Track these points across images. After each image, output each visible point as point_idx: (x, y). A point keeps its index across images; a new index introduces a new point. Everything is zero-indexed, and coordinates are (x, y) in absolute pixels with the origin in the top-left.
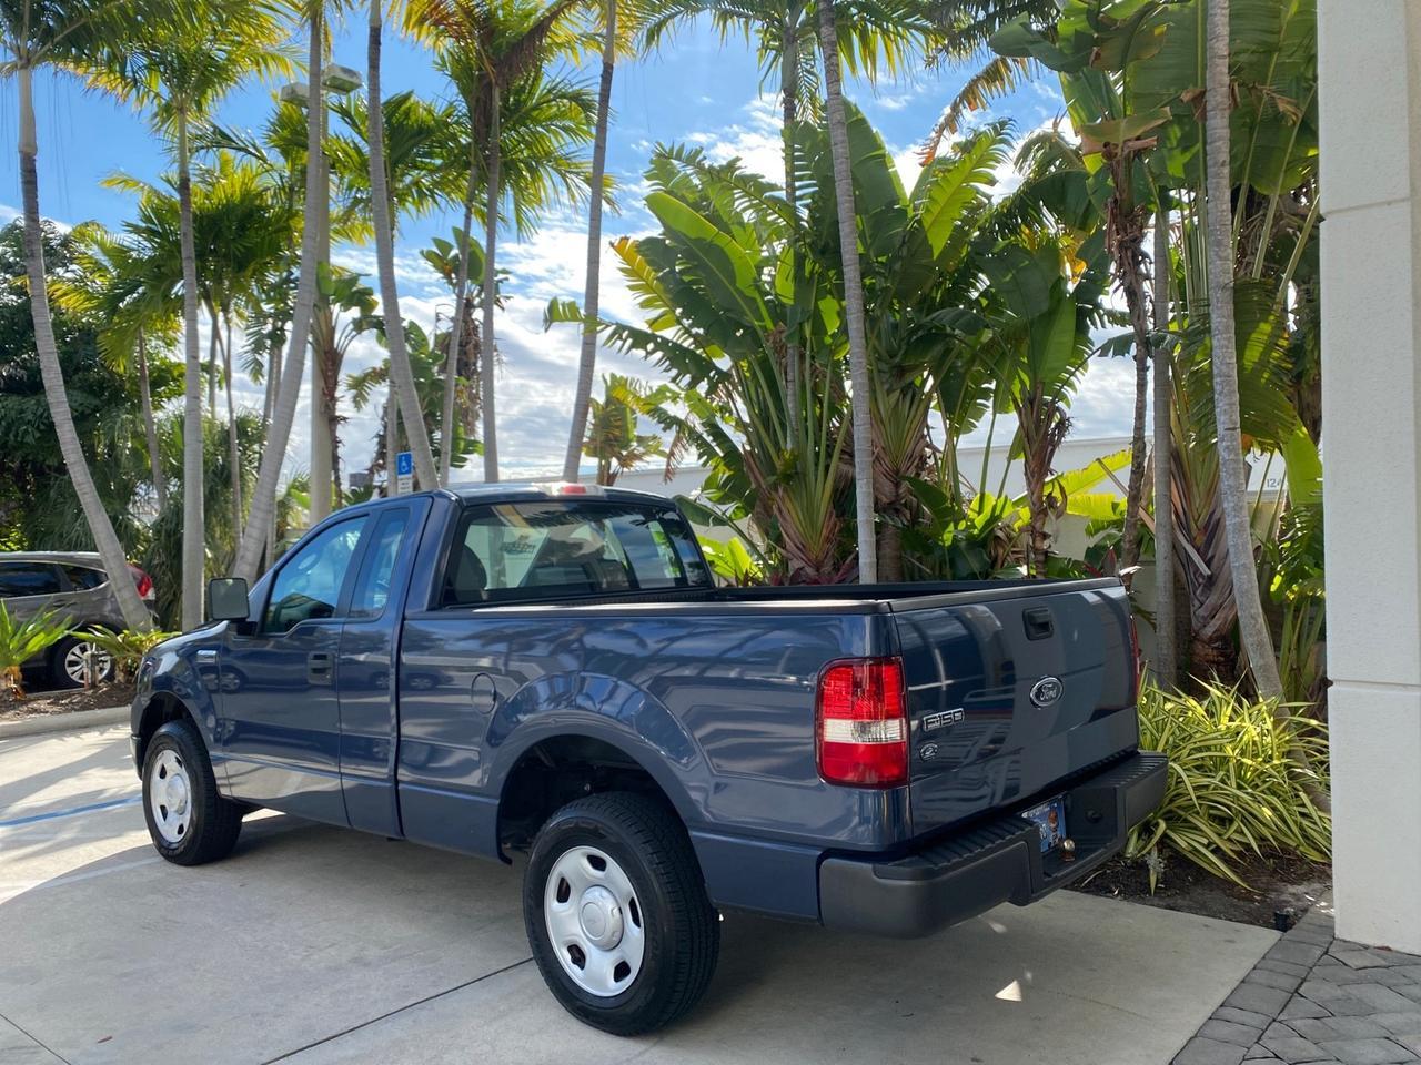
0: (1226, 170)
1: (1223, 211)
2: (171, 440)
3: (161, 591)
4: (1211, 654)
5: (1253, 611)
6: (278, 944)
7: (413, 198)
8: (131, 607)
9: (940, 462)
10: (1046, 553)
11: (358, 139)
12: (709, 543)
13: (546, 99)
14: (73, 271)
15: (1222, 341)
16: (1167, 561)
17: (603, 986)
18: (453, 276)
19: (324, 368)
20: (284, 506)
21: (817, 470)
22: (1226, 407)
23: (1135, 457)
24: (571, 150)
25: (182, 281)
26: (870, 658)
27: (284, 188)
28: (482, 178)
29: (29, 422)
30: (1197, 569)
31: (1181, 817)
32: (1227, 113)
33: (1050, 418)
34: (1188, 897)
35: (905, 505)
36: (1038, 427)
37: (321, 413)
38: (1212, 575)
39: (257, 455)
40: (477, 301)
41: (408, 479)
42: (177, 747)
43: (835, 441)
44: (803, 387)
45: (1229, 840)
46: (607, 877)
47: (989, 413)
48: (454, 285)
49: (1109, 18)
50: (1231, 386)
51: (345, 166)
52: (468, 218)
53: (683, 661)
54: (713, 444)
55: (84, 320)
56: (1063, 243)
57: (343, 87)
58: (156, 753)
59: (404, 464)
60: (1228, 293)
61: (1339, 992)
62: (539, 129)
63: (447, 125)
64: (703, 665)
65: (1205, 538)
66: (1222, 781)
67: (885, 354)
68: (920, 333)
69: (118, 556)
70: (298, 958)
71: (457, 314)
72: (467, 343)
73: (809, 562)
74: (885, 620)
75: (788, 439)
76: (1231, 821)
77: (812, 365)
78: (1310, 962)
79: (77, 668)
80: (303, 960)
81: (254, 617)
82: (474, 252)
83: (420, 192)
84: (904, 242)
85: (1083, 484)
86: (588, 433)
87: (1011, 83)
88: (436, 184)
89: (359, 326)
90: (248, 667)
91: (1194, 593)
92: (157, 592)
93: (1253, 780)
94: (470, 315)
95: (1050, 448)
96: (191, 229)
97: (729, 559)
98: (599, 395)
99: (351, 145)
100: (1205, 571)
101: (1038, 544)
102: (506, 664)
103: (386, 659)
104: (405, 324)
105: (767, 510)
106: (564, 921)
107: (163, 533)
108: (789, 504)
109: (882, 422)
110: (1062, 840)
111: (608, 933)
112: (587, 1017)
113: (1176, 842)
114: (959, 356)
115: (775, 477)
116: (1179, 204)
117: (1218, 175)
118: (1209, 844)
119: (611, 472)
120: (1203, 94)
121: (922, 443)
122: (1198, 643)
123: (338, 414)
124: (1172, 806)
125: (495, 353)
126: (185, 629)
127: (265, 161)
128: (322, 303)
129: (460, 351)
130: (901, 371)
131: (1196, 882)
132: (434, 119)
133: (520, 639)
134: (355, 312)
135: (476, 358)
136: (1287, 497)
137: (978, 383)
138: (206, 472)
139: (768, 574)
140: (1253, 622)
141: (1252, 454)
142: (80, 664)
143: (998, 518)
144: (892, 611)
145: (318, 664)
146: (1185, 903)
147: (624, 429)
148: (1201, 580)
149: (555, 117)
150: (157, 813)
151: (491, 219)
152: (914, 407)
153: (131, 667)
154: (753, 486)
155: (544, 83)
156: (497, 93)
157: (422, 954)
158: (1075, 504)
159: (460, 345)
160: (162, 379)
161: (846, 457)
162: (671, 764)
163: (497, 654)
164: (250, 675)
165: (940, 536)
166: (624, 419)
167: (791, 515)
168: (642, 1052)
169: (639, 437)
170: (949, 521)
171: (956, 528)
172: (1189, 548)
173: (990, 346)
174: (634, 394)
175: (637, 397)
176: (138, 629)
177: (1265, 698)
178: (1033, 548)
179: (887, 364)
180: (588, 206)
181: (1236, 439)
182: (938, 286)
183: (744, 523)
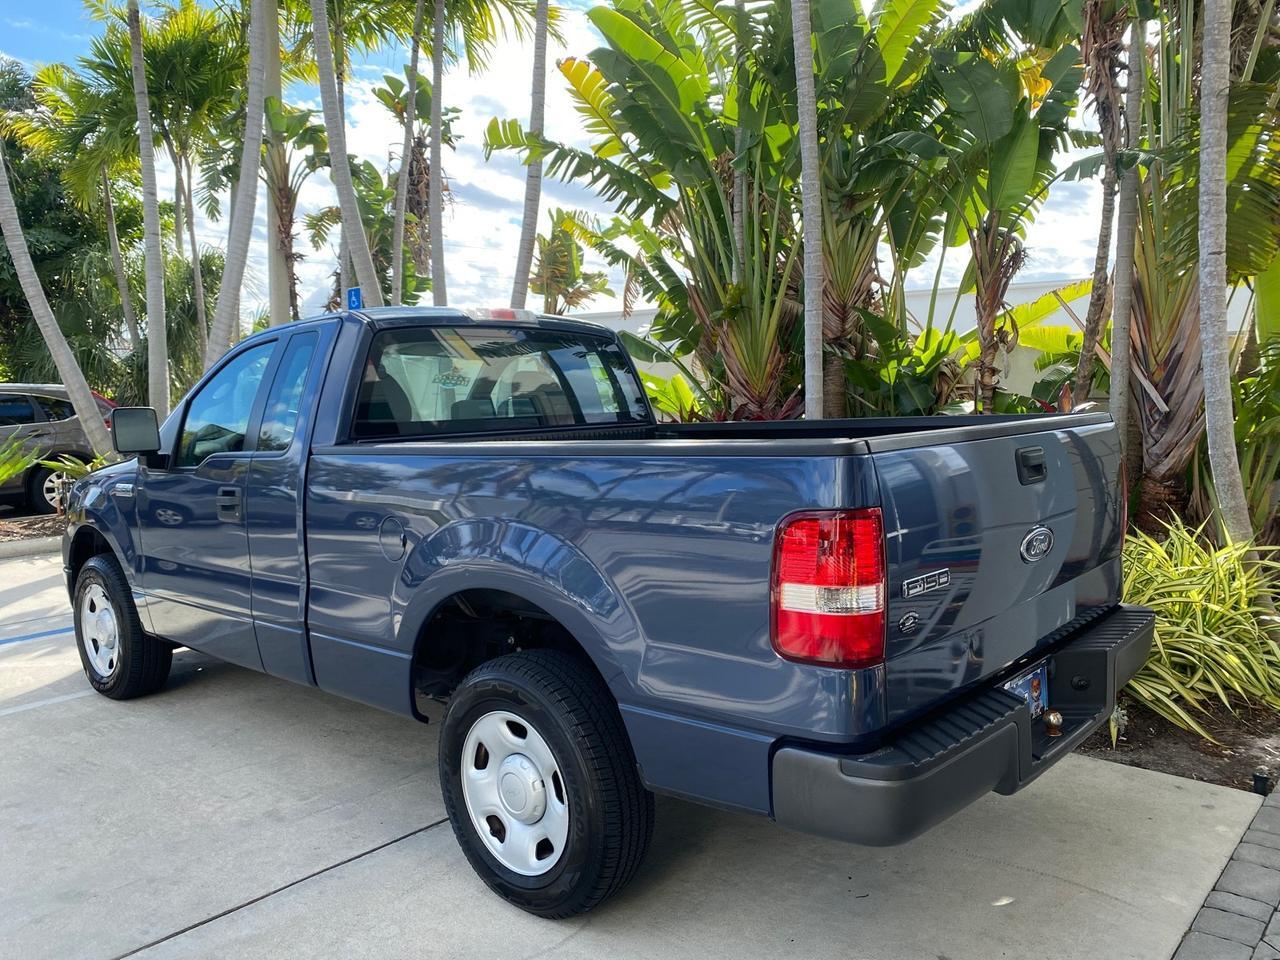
1: (1223, 7)
4: (1164, 492)
5: (1227, 450)
6: (193, 793)
7: (362, 33)
8: (98, 438)
9: (887, 297)
10: (994, 389)
12: (653, 380)
14: (42, 112)
16: (1122, 397)
17: (526, 864)
18: (405, 115)
19: (280, 205)
21: (762, 303)
22: (1212, 229)
23: (1095, 289)
26: (841, 510)
27: (236, 23)
28: (429, 13)
30: (1154, 406)
33: (1005, 248)
34: (1152, 752)
35: (852, 340)
36: (992, 259)
37: (278, 251)
38: (1169, 412)
40: (427, 140)
42: (101, 581)
43: (781, 276)
44: (750, 219)
45: (1192, 688)
46: (527, 747)
47: (937, 249)
48: (405, 124)
50: (1218, 205)
52: (415, 51)
53: (627, 506)
54: (659, 279)
55: (54, 160)
56: (1024, 64)
58: (85, 586)
59: (354, 298)
60: (1222, 100)
64: (646, 511)
65: (1164, 374)
66: (1188, 628)
67: (835, 184)
68: (872, 160)
69: (82, 387)
70: (210, 810)
71: (407, 153)
73: (752, 398)
74: (861, 462)
75: (734, 273)
76: (1197, 670)
77: (760, 195)
79: (53, 494)
80: (214, 813)
81: (166, 449)
82: (423, 89)
83: (368, 26)
84: (860, 59)
85: (1037, 316)
86: (534, 269)
88: (383, 17)
89: (313, 164)
91: (1149, 431)
94: (421, 154)
95: (1004, 280)
96: (143, 63)
97: (672, 395)
98: (545, 228)
100: (1163, 407)
101: (987, 380)
103: (293, 494)
104: (357, 162)
105: (711, 347)
106: (482, 789)
107: (134, 367)
108: (733, 339)
109: (830, 253)
110: (1043, 710)
111: (530, 806)
112: (511, 897)
113: (1139, 693)
114: (910, 187)
115: (721, 312)
118: (1172, 693)
121: (869, 277)
122: (1149, 481)
123: (294, 250)
128: (276, 140)
129: (412, 189)
130: (851, 200)
131: (1159, 735)
134: (309, 150)
135: (428, 197)
137: (929, 214)
139: (710, 411)
140: (1227, 461)
142: (56, 491)
143: (945, 353)
144: (870, 453)
145: (227, 500)
147: (569, 264)
148: (1157, 417)
150: (89, 646)
151: (437, 53)
152: (863, 239)
154: (697, 322)
157: (340, 807)
158: (1029, 336)
159: (410, 184)
160: (129, 221)
161: (791, 292)
165: (883, 372)
166: (570, 254)
167: (735, 351)
168: (567, 939)
169: (585, 274)
170: (893, 358)
171: (899, 364)
172: (1146, 384)
173: (944, 176)
174: (582, 228)
175: (584, 230)
176: (105, 459)
177: (1234, 541)
178: (981, 383)
179: (837, 192)
180: (534, 37)
181: (1220, 265)
182: (889, 112)
183: (687, 360)
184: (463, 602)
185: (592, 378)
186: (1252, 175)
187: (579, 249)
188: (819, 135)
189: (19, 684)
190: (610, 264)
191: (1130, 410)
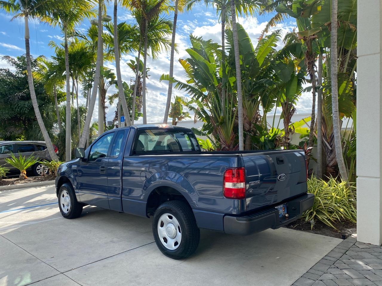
0: (336, 44)
1: (335, 55)
2: (62, 112)
3: (60, 151)
4: (331, 170)
5: (341, 159)
6: (92, 237)
7: (125, 49)
8: (53, 155)
9: (262, 119)
10: (289, 144)
11: (111, 34)
12: (201, 140)
13: (160, 23)
14: (37, 68)
15: (334, 88)
16: (320, 146)
17: (172, 247)
18: (135, 70)
19: (102, 94)
20: (91, 130)
21: (229, 121)
22: (335, 106)
23: (312, 118)
24: (166, 37)
25: (65, 71)
26: (237, 168)
27: (91, 46)
28: (143, 45)
29: (26, 107)
30: (328, 148)
31: (320, 211)
32: (337, 29)
33: (290, 108)
35: (253, 131)
36: (287, 111)
37: (101, 106)
38: (332, 149)
39: (84, 117)
40: (141, 76)
41: (123, 123)
42: (67, 189)
43: (234, 113)
44: (226, 100)
45: (333, 217)
46: (173, 221)
47: (275, 107)
48: (135, 72)
49: (305, 4)
50: (336, 100)
51: (107, 41)
52: (139, 55)
53: (194, 169)
54: (203, 114)
55: (40, 81)
56: (295, 62)
57: (107, 20)
58: (62, 191)
59: (122, 119)
60: (336, 76)
61: (356, 254)
62: (158, 31)
63: (134, 30)
64: (199, 170)
65: (330, 140)
66: (331, 202)
67: (247, 91)
68: (256, 86)
71: (136, 80)
72: (139, 88)
73: (227, 145)
74: (240, 158)
75: (222, 113)
76: (333, 212)
77: (228, 94)
78: (349, 247)
79: (39, 171)
80: (98, 241)
81: (86, 157)
82: (141, 63)
83: (127, 48)
84: (252, 62)
85: (299, 126)
86: (170, 111)
87: (282, 19)
88: (131, 46)
89: (111, 83)
90: (84, 170)
91: (327, 154)
92: (59, 151)
93: (340, 202)
94: (140, 80)
95: (290, 116)
96: (68, 58)
97: (206, 144)
98: (173, 101)
99: (109, 36)
100: (330, 148)
101: (287, 141)
102: (149, 170)
103: (119, 168)
104: (123, 82)
105: (216, 132)
106: (162, 232)
107: (61, 137)
108: (221, 130)
109: (246, 109)
110: (285, 214)
111: (173, 234)
112: (168, 255)
113: (318, 217)
114: (267, 92)
115: (218, 123)
116: (325, 52)
117: (334, 45)
118: (327, 218)
119: (176, 121)
120: (330, 23)
121: (257, 115)
122: (328, 167)
123: (105, 106)
124: (318, 208)
125: (146, 90)
126: (66, 161)
127: (87, 40)
128: (101, 77)
129: (137, 90)
130: (252, 96)
131: (323, 227)
132: (130, 29)
133: (152, 163)
134: (110, 79)
135: (141, 91)
136: (353, 129)
137: (272, 99)
138: (72, 121)
139: (216, 149)
140: (341, 162)
141: (344, 118)
142: (40, 169)
143: (277, 134)
144: (242, 157)
145: (102, 169)
146: (320, 232)
147: (179, 110)
148: (329, 151)
149: (162, 28)
150: (62, 206)
151: (145, 55)
152: (255, 105)
153: (53, 170)
154: (213, 126)
155: (159, 19)
156: (147, 22)
157: (127, 240)
158: (297, 130)
159: (137, 88)
160: (60, 97)
161: (237, 118)
162: (189, 194)
163: (146, 167)
164: (84, 172)
165: (261, 139)
166: (179, 108)
167: (222, 133)
168: (181, 263)
169: (183, 112)
170: (263, 135)
171: (265, 137)
172: (326, 142)
173: (275, 89)
174: (183, 101)
175: (183, 102)
176: (55, 161)
177: (343, 181)
178: (286, 142)
179: (248, 93)
180: (170, 52)
181: (337, 114)
182: (262, 73)
183: (210, 135)
184: (157, 191)
185: (186, 140)
186: (346, 92)
187: (182, 106)
188: (242, 80)
189: (43, 215)
190: (190, 110)
191: (323, 149)
